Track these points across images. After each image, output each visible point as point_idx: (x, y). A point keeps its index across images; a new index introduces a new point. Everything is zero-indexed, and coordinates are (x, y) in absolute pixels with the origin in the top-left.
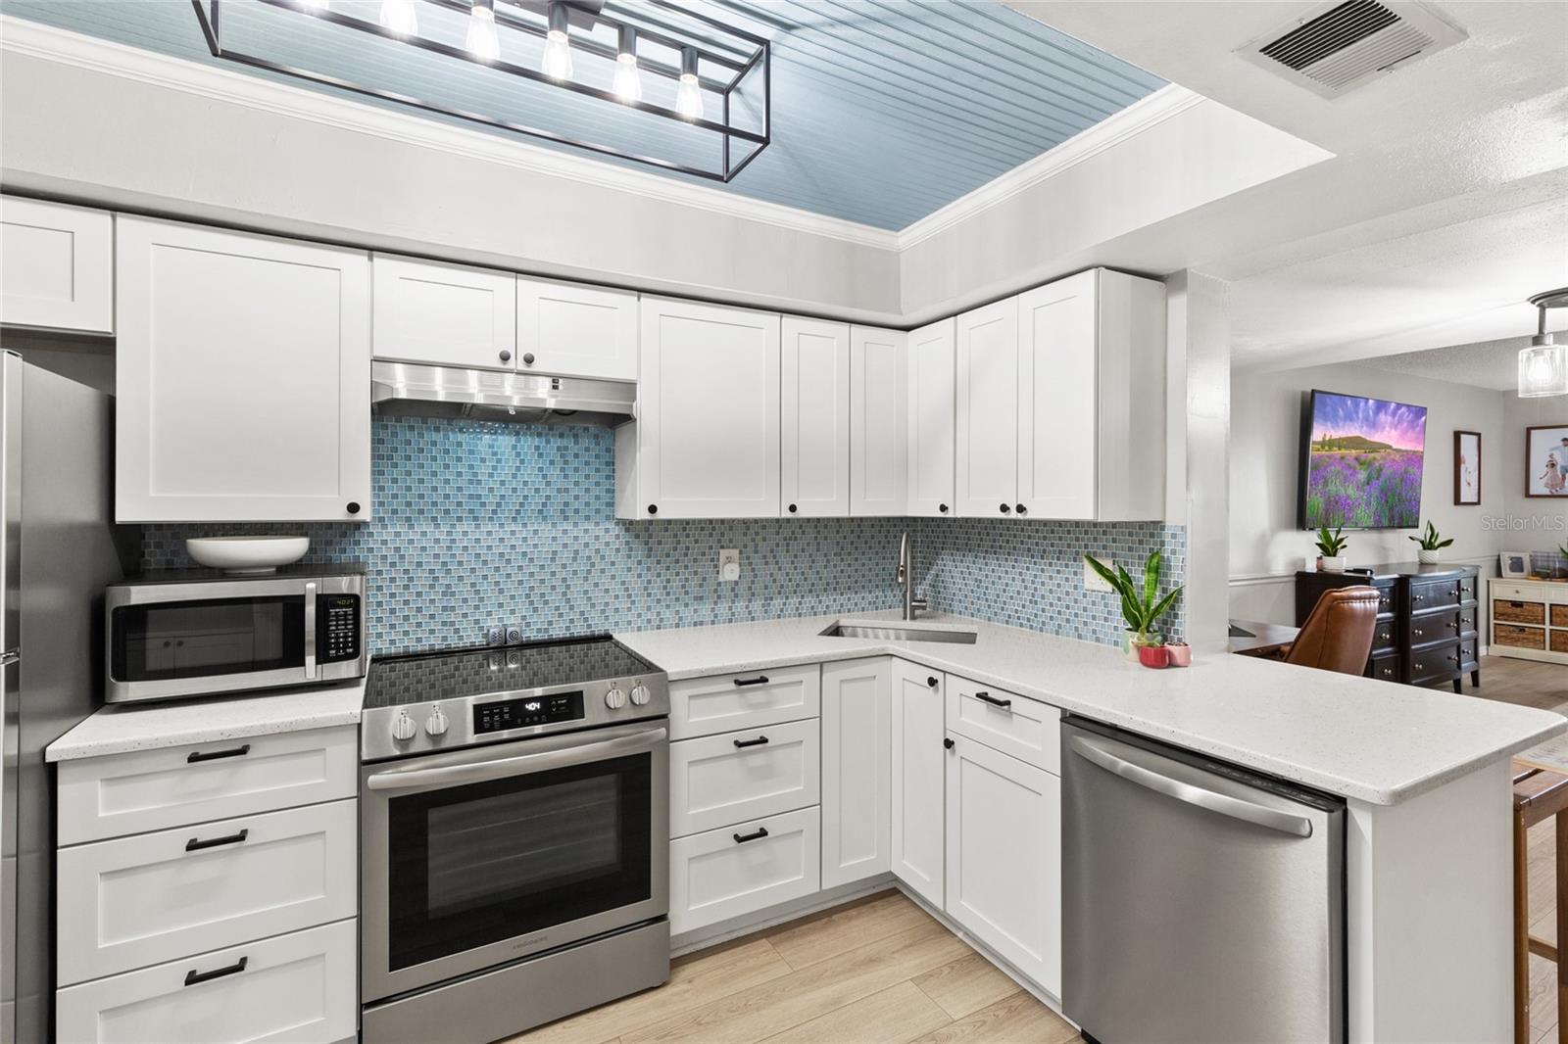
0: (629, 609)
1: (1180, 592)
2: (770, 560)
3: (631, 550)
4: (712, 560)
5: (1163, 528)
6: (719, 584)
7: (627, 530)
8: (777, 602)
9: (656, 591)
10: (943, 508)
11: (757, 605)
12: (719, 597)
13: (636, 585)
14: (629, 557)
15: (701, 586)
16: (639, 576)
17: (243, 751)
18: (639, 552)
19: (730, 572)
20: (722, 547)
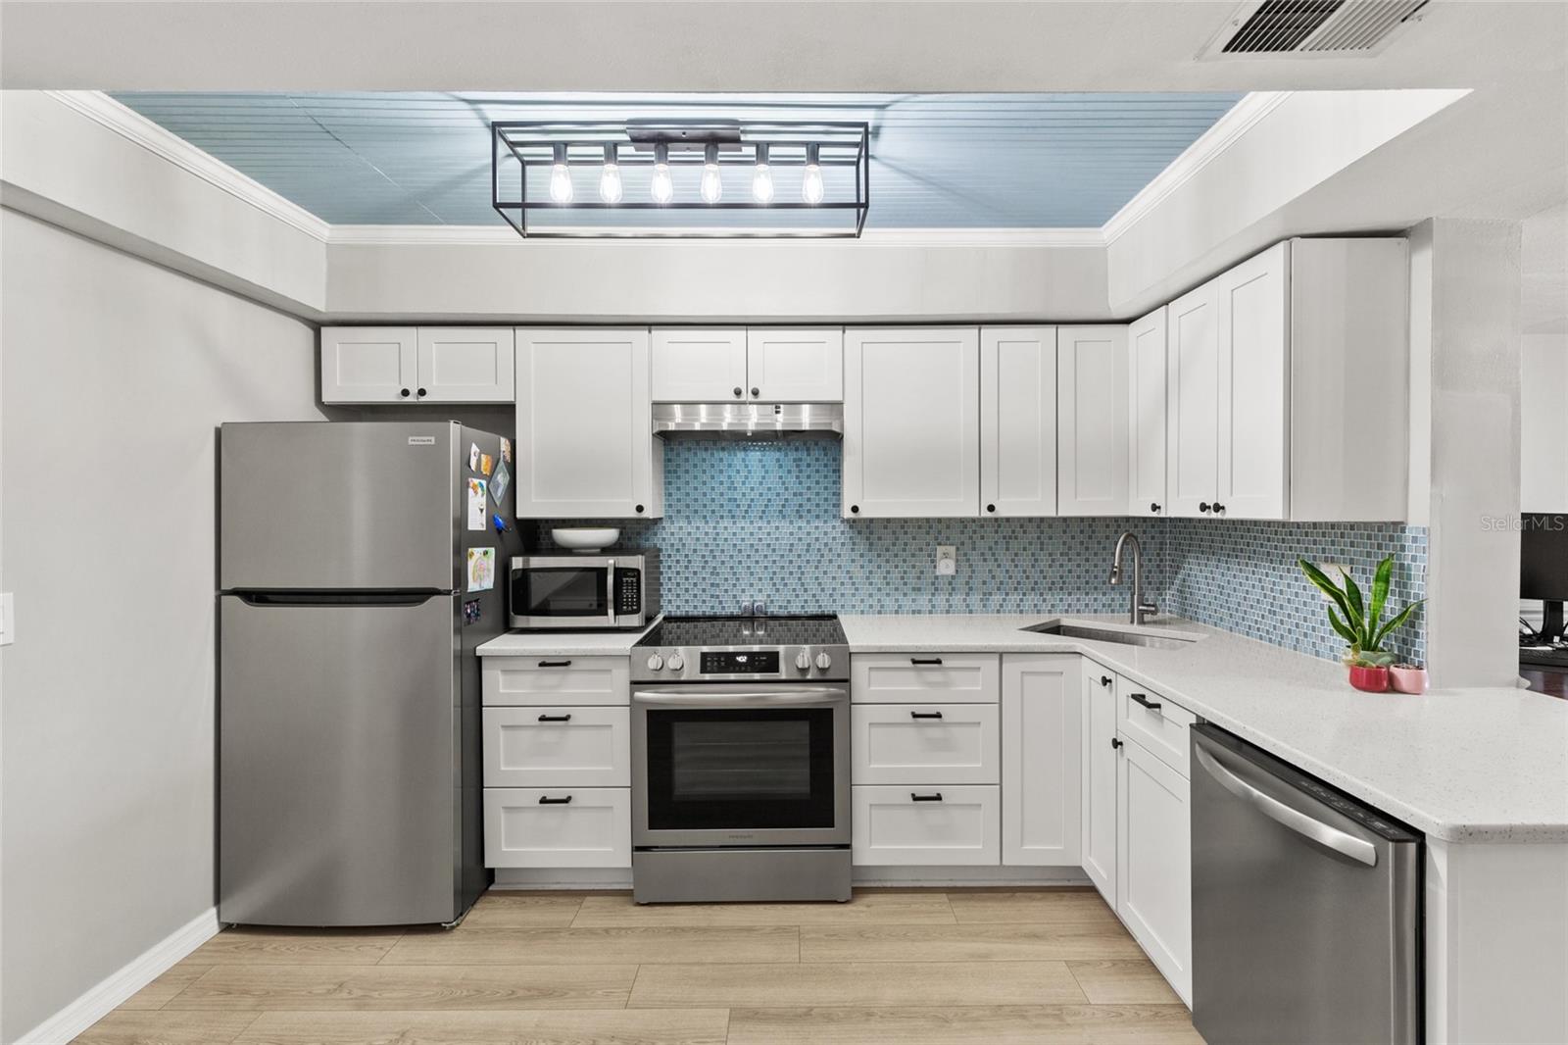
0: (854, 595)
1: (1420, 606)
2: (989, 556)
3: (854, 544)
4: (930, 556)
5: (1403, 530)
6: (936, 578)
7: (851, 527)
8: (997, 598)
9: (877, 579)
10: (1155, 508)
11: (975, 599)
12: (936, 589)
13: (859, 574)
14: (853, 550)
15: (919, 578)
16: (862, 567)
17: (567, 664)
18: (862, 547)
19: (946, 567)
20: (939, 544)
